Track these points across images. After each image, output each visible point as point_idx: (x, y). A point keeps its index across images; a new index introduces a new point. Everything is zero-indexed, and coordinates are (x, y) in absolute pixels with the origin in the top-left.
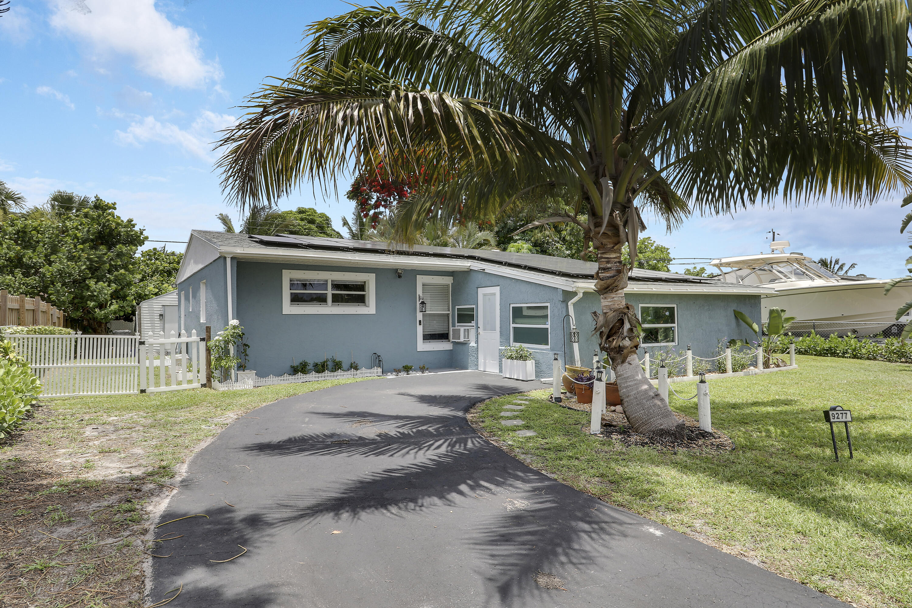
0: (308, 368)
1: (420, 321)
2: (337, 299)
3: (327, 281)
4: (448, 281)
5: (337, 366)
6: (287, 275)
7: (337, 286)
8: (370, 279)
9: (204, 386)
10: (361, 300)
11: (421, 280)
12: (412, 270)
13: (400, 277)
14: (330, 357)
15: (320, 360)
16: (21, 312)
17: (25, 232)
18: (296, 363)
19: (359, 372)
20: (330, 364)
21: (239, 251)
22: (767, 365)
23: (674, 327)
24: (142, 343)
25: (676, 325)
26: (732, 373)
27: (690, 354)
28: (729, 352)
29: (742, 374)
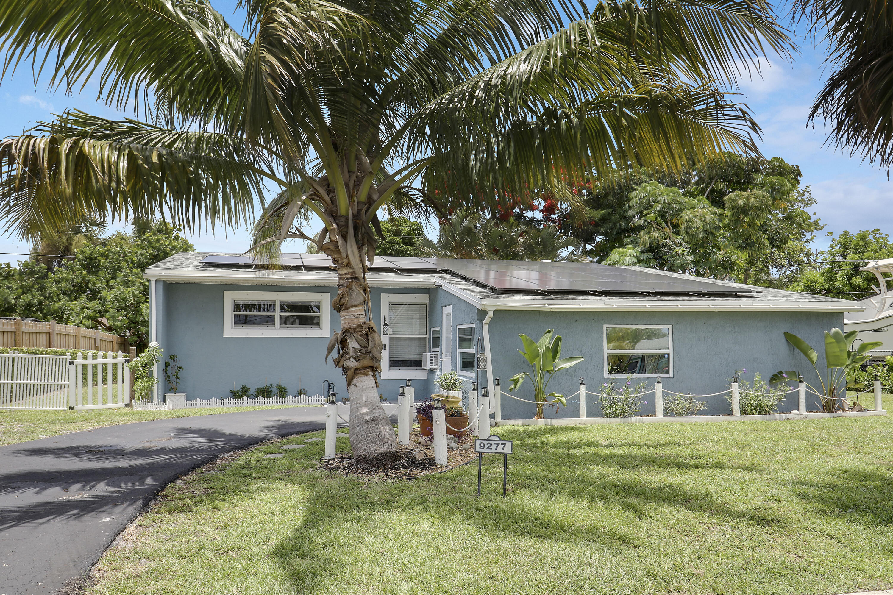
0: (250, 393)
1: (385, 346)
2: (285, 321)
3: (275, 302)
4: (424, 299)
5: (282, 393)
6: (229, 297)
8: (325, 299)
9: (127, 405)
10: (316, 322)
11: (386, 299)
12: (376, 288)
14: (274, 383)
15: (263, 384)
16: (17, 335)
17: (91, 259)
18: (237, 388)
20: (274, 390)
21: (163, 274)
22: (830, 409)
23: (668, 354)
24: (71, 363)
25: (670, 352)
26: (739, 415)
27: (659, 388)
28: (735, 388)
29: (757, 417)
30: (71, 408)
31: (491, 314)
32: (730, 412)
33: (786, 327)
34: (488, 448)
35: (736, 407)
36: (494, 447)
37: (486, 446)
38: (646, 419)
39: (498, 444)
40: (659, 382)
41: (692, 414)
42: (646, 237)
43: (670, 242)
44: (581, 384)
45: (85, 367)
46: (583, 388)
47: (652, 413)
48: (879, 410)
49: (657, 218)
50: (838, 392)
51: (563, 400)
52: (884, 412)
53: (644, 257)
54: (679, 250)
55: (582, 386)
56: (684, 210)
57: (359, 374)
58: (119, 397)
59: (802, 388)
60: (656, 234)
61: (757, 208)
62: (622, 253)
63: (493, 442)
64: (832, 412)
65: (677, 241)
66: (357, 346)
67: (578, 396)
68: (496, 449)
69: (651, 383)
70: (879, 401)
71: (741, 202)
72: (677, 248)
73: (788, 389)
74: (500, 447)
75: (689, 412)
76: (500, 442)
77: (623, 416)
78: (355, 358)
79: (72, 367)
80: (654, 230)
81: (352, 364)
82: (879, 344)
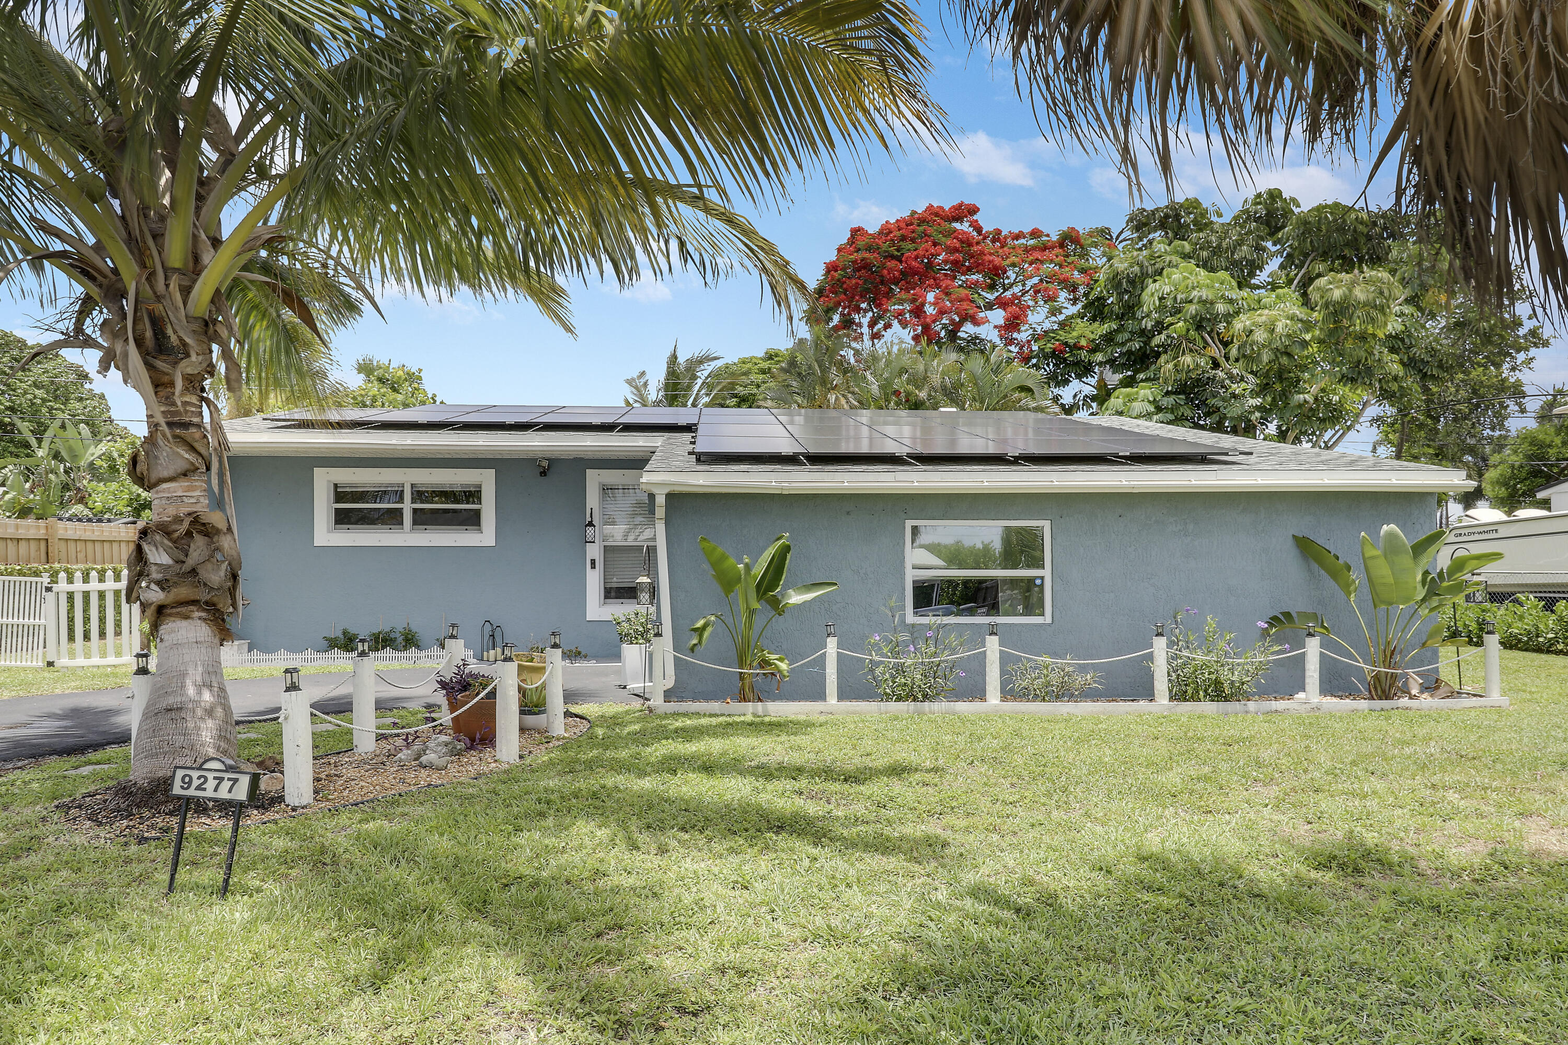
1: (593, 562)
2: (422, 519)
3: (401, 485)
5: (408, 642)
6: (324, 478)
7: (419, 495)
8: (486, 480)
10: (473, 520)
11: (594, 479)
12: (575, 459)
13: (544, 473)
14: (400, 625)
15: (382, 626)
18: (337, 631)
19: (423, 654)
20: (396, 638)
22: (1383, 691)
23: (1042, 578)
24: (49, 589)
25: (1046, 572)
26: (1165, 701)
27: (993, 645)
28: (1160, 645)
29: (1208, 707)
30: (50, 664)
31: (661, 500)
32: (1150, 696)
33: (1302, 525)
34: (199, 788)
35: (1161, 685)
36: (211, 784)
37: (196, 783)
38: (962, 707)
39: (222, 779)
40: (992, 634)
41: (1072, 697)
42: (1170, 366)
43: (1220, 374)
44: (829, 635)
45: (71, 596)
46: (832, 645)
47: (979, 694)
48: (1496, 697)
49: (1188, 330)
50: (1403, 658)
51: (783, 666)
52: (1504, 701)
53: (1169, 401)
54: (1237, 388)
55: (829, 640)
56: (1237, 313)
57: (170, 615)
58: (125, 648)
59: (1313, 649)
60: (1187, 359)
61: (1365, 304)
62: (1128, 395)
63: (210, 776)
64: (1387, 698)
65: (1235, 371)
66: (165, 559)
67: (822, 660)
68: (216, 790)
69: (978, 636)
70: (1495, 676)
71: (1337, 294)
72: (1234, 386)
73: (1276, 648)
74: (226, 785)
75: (1063, 693)
76: (226, 775)
77: (915, 699)
78: (159, 583)
79: (50, 596)
80: (1184, 353)
81: (155, 595)
82: (1497, 556)
